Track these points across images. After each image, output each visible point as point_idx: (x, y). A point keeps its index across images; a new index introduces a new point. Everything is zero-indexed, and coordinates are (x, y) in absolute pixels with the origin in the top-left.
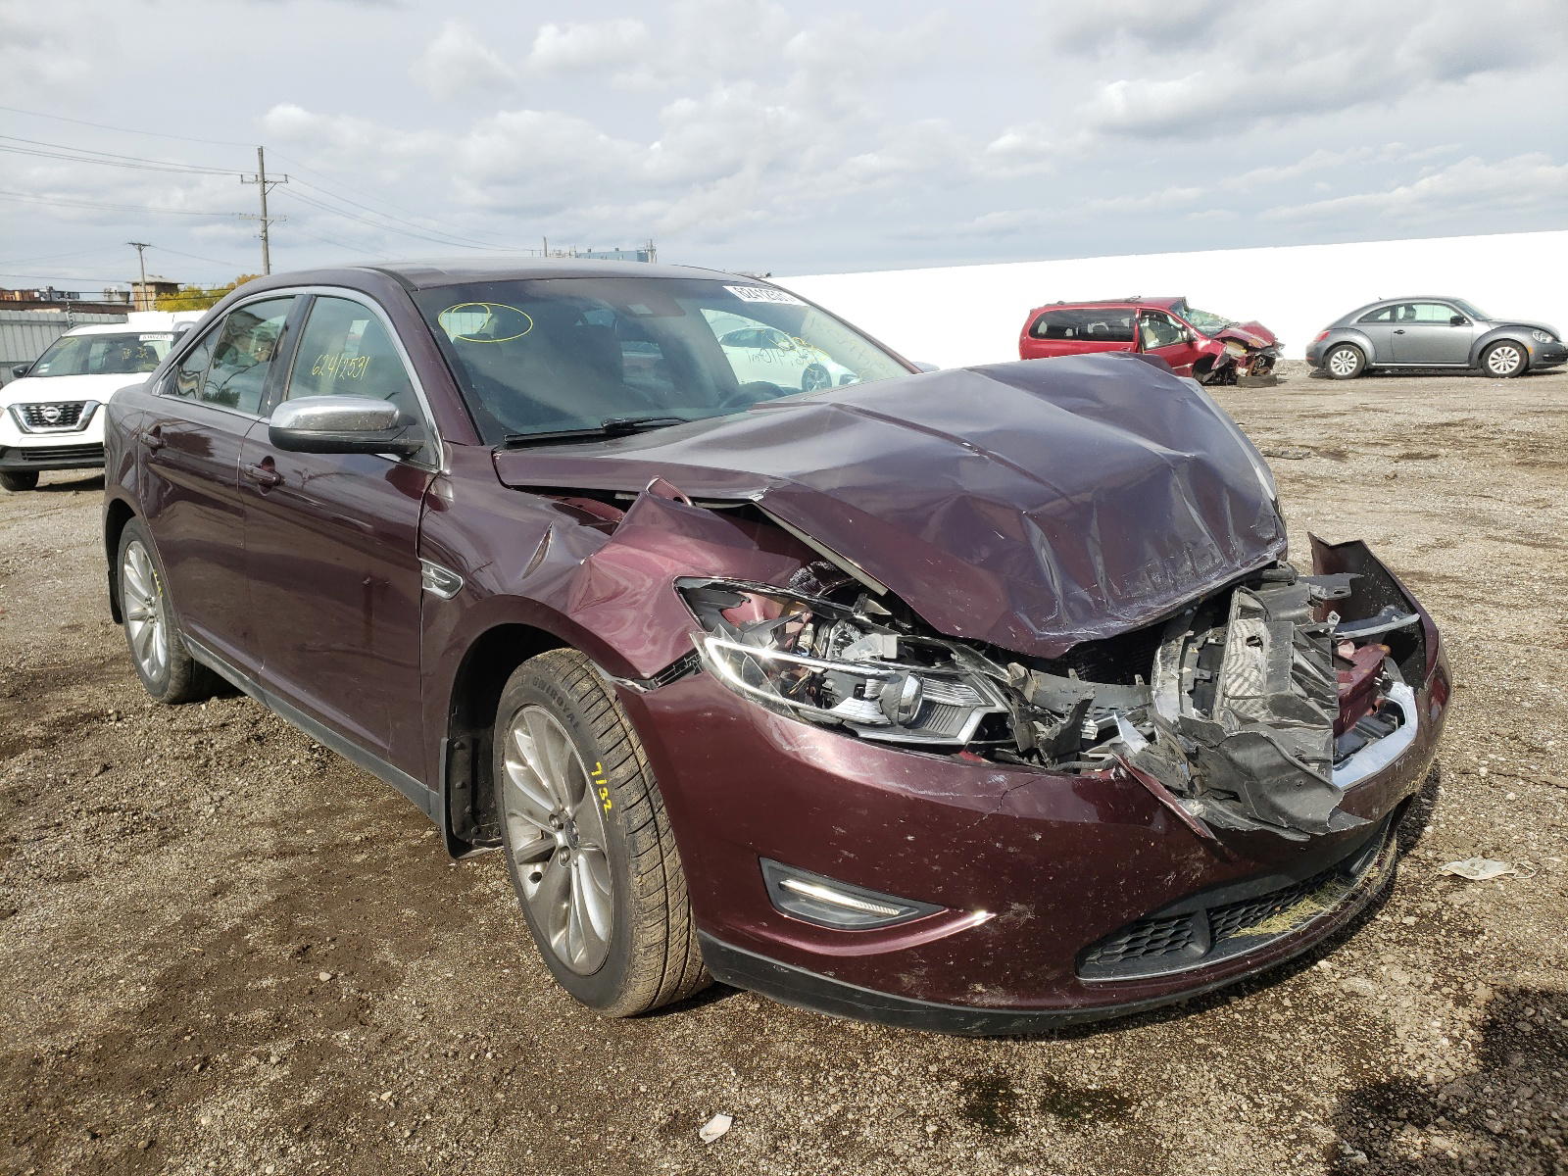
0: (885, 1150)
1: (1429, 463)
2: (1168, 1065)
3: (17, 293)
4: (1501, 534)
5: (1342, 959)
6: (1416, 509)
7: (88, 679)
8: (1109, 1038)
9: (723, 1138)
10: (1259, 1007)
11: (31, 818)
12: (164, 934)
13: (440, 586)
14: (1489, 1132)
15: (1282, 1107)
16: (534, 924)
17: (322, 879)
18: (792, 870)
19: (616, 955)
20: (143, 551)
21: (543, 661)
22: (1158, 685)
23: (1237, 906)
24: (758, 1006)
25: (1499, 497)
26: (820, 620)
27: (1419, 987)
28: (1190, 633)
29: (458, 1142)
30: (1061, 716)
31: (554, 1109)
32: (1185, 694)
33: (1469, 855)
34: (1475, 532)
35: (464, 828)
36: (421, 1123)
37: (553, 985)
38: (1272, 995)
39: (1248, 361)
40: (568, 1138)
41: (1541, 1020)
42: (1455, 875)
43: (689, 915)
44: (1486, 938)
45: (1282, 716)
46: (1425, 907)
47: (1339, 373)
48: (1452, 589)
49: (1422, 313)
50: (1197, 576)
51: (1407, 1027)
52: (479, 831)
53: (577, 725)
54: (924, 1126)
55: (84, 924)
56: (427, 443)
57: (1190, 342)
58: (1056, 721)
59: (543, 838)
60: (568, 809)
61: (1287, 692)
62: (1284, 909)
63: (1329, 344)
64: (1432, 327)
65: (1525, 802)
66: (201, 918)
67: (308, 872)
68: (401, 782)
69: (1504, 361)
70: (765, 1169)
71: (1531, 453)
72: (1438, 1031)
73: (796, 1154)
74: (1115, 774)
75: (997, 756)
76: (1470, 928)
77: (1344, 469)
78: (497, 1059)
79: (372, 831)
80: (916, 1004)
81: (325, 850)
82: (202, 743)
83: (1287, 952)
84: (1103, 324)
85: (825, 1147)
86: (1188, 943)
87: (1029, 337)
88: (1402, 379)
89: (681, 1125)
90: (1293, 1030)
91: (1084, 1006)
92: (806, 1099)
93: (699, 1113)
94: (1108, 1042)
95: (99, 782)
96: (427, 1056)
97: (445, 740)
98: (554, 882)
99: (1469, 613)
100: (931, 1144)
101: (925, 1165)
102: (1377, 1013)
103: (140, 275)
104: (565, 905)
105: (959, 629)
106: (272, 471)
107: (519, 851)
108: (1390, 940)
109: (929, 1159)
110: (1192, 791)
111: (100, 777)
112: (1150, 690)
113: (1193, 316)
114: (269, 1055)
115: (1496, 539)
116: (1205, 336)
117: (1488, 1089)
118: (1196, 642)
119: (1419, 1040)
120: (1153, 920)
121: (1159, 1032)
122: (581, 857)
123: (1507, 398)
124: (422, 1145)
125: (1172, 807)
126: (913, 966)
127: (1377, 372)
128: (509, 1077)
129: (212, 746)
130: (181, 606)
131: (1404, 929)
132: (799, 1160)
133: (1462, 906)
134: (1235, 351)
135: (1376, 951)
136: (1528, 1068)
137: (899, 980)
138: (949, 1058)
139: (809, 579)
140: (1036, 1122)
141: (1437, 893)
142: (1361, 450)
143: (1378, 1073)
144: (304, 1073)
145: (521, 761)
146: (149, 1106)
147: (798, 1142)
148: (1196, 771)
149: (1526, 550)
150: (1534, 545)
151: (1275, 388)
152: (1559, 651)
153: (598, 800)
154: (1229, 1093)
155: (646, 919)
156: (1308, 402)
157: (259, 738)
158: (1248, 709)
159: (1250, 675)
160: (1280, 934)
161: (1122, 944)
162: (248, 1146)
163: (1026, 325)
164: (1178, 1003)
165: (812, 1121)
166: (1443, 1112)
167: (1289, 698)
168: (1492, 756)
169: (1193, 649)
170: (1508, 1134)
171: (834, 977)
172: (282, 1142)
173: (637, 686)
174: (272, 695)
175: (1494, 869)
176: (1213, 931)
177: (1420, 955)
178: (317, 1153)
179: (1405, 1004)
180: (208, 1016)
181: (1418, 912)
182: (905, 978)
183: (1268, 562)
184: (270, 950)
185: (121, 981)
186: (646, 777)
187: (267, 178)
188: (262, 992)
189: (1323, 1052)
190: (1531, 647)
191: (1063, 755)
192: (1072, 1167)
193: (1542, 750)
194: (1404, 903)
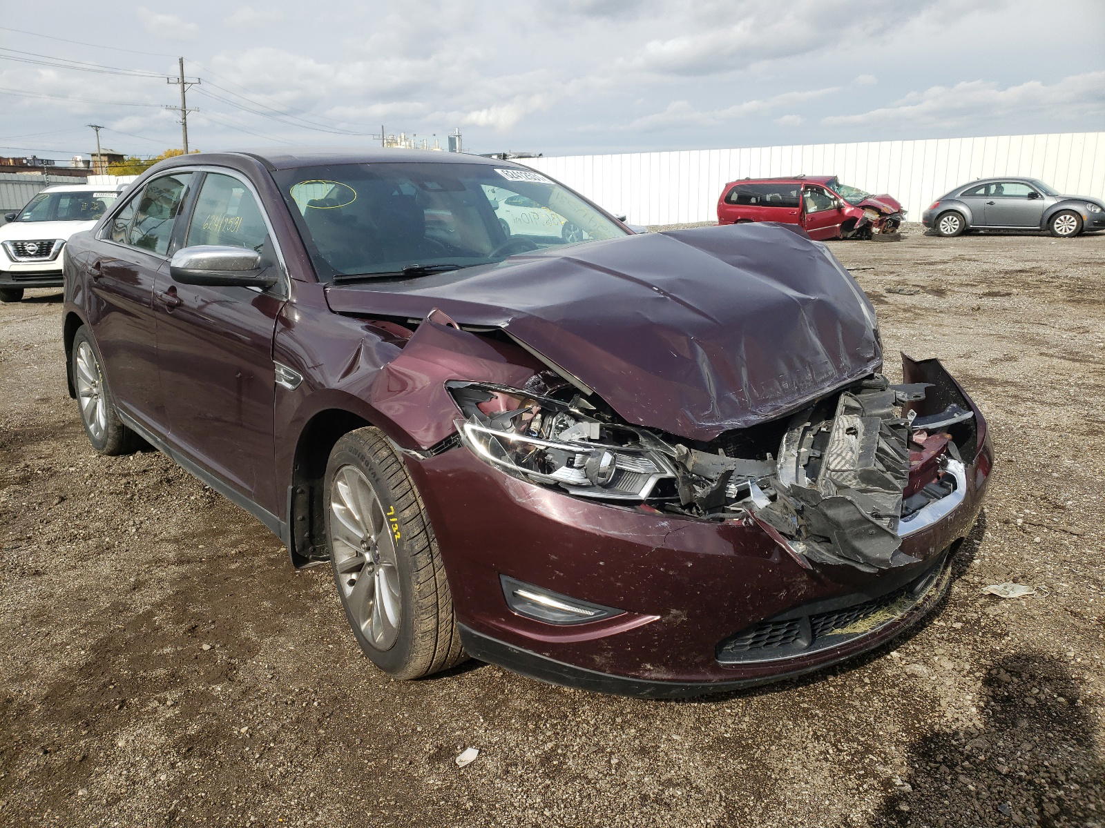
0: (582, 775)
1: (1004, 299)
2: (781, 722)
3: (11, 161)
4: (1051, 352)
5: (908, 651)
6: (993, 332)
7: (53, 436)
8: (741, 702)
9: (471, 764)
10: (847, 683)
11: (11, 533)
12: (98, 615)
13: (286, 381)
14: (1000, 773)
15: (857, 752)
16: (351, 614)
17: (208, 580)
18: (521, 584)
19: (403, 637)
20: (89, 349)
21: (356, 435)
22: (782, 460)
23: (829, 614)
24: (501, 674)
25: (1052, 325)
26: (546, 411)
27: (960, 672)
28: (808, 424)
29: (291, 762)
30: (712, 481)
31: (358, 741)
32: (801, 467)
33: (1003, 580)
34: (1033, 350)
35: (304, 547)
36: (267, 749)
37: (362, 656)
38: (857, 675)
39: (880, 223)
40: (366, 761)
41: (1043, 697)
42: (992, 594)
43: (452, 612)
44: (1009, 638)
45: (868, 484)
46: (969, 616)
47: (946, 233)
48: (1011, 390)
49: (1008, 189)
50: (815, 383)
51: (948, 699)
52: (314, 549)
53: (377, 480)
54: (610, 759)
55: (44, 607)
56: (280, 279)
57: (840, 209)
58: (708, 484)
59: (357, 556)
60: (372, 537)
61: (871, 467)
62: (866, 616)
63: (939, 211)
64: (1014, 200)
65: (1047, 544)
66: (124, 605)
67: (198, 574)
68: (262, 515)
69: (1065, 225)
70: (499, 785)
71: (1079, 293)
72: (969, 702)
73: (521, 776)
74: (745, 523)
75: (666, 508)
76: (999, 631)
77: (942, 303)
78: (322, 707)
79: (243, 547)
80: (606, 677)
81: (211, 559)
82: (129, 483)
83: (866, 646)
84: (778, 195)
85: (541, 771)
86: (796, 639)
87: (725, 203)
88: (991, 237)
89: (445, 754)
90: (869, 699)
91: (721, 680)
92: (530, 738)
93: (456, 747)
94: (741, 705)
95: (58, 509)
96: (273, 703)
97: (290, 487)
98: (363, 586)
99: (1021, 408)
100: (613, 771)
101: (609, 786)
102: (928, 688)
103: (97, 149)
104: (371, 603)
105: (641, 420)
106: (175, 296)
107: (341, 565)
108: (943, 638)
109: (611, 782)
110: (800, 535)
111: (59, 506)
112: (776, 463)
113: (842, 190)
114: (166, 700)
115: (1046, 355)
116: (851, 204)
117: (1001, 743)
118: (812, 430)
119: (955, 708)
120: (770, 623)
121: (776, 699)
122: (381, 570)
123: (1066, 252)
124: (267, 764)
125: (784, 546)
126: (604, 650)
127: (973, 232)
128: (328, 719)
129: (136, 485)
130: (114, 387)
131: (953, 631)
132: (522, 781)
133: (995, 616)
134: (871, 216)
135: (932, 646)
136: (1031, 730)
137: (593, 660)
138: (630, 713)
139: (539, 383)
140: (687, 758)
141: (979, 606)
142: (956, 289)
143: (925, 730)
144: (189, 713)
145: (342, 503)
146: (84, 733)
147: (523, 768)
148: (802, 522)
149: (1067, 364)
150: (1074, 360)
151: (899, 243)
152: (1083, 437)
153: (393, 532)
154: (821, 742)
155: (423, 614)
156: (922, 253)
157: (169, 481)
158: (844, 479)
159: (846, 455)
160: (862, 634)
161: (749, 639)
162: (150, 761)
163: (723, 194)
164: (792, 679)
165: (533, 754)
166: (968, 758)
167: (872, 472)
168: (1027, 511)
169: (810, 436)
170: (1012, 775)
171: (550, 657)
172: (172, 759)
173: (418, 455)
174: (175, 452)
175: (1020, 591)
176: (813, 631)
177: (962, 650)
178: (196, 767)
179: (948, 683)
180: (126, 672)
181: (964, 619)
182: (597, 659)
183: (867, 374)
184: (169, 627)
185: (68, 647)
186: (424, 517)
187: (185, 80)
188: (163, 657)
189: (889, 715)
190: (1063, 434)
191: (711, 509)
192: (708, 790)
193: (1063, 508)
194: (955, 613)
